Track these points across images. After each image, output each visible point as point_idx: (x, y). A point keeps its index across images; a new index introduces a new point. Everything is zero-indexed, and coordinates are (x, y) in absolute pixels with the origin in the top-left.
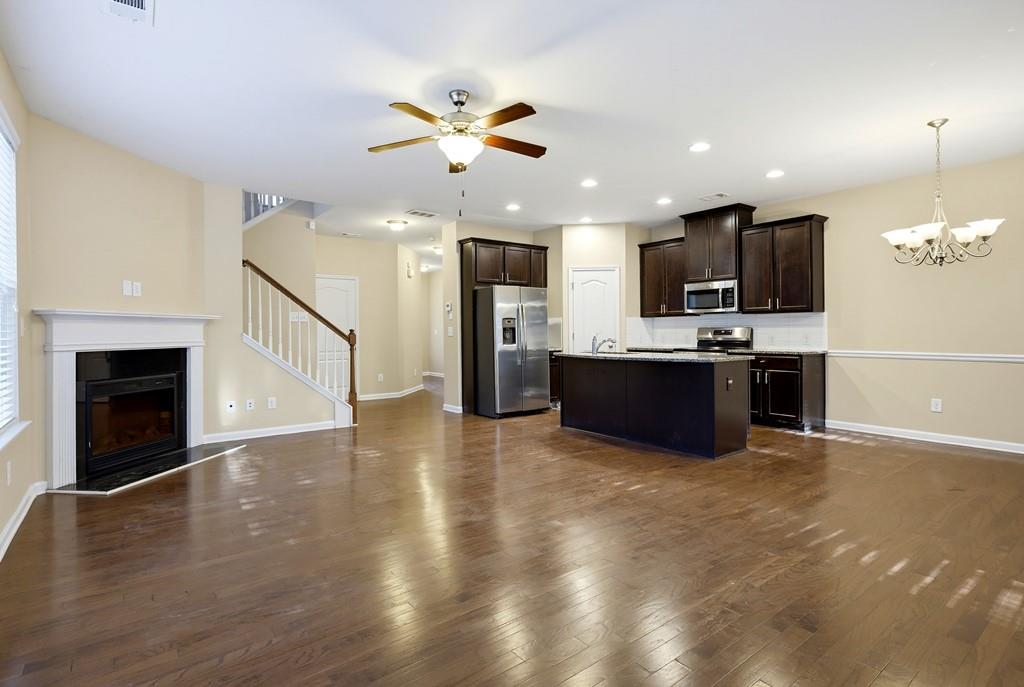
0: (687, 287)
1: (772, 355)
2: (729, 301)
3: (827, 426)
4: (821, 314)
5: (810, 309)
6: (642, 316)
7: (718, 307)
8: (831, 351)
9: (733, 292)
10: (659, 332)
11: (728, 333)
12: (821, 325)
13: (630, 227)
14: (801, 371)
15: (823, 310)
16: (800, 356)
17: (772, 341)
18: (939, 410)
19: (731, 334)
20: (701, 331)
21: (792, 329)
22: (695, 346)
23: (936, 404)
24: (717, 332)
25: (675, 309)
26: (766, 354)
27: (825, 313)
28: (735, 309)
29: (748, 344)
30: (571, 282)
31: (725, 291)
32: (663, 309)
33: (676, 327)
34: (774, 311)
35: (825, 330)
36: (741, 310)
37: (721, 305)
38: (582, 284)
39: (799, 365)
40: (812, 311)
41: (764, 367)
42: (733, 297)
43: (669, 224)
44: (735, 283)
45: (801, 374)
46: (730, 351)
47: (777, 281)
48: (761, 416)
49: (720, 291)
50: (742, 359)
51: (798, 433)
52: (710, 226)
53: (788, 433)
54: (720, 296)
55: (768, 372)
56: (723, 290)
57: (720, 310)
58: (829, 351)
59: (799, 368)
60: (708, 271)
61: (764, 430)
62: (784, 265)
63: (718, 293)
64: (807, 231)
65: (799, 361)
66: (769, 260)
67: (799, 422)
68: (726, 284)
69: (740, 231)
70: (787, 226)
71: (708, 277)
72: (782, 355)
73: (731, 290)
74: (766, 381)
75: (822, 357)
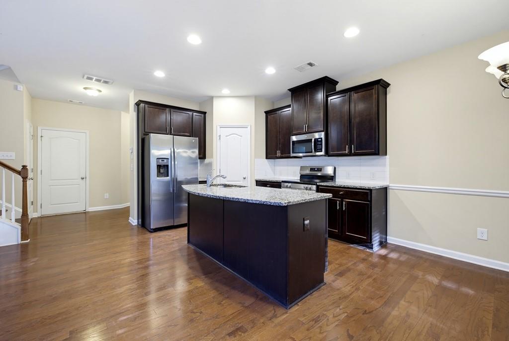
0: (294, 138)
1: (348, 188)
2: (319, 147)
3: (388, 241)
4: (384, 157)
6: (267, 158)
7: (312, 152)
8: (392, 185)
10: (278, 168)
11: (320, 170)
12: (385, 165)
13: (257, 99)
14: (371, 201)
16: (370, 190)
18: (485, 238)
19: (321, 170)
20: (302, 168)
21: (363, 168)
22: (297, 178)
24: (312, 169)
25: (285, 153)
26: (344, 187)
27: (387, 157)
28: (323, 153)
29: (332, 178)
30: (218, 134)
31: (316, 140)
32: (278, 153)
33: (288, 165)
34: (350, 154)
35: (387, 168)
36: (327, 154)
37: (313, 150)
38: (227, 136)
39: (369, 197)
40: (378, 154)
41: (343, 197)
42: (322, 144)
44: (323, 135)
45: (371, 204)
46: (318, 184)
47: (353, 132)
48: (340, 234)
49: (313, 140)
50: (320, 199)
51: (368, 250)
52: (307, 95)
53: (360, 249)
54: (313, 144)
55: (345, 201)
56: (315, 140)
57: (313, 154)
58: (390, 185)
59: (369, 199)
60: (305, 127)
61: (342, 247)
62: (357, 120)
63: (311, 142)
64: (375, 94)
65: (369, 194)
66: (346, 117)
67: (369, 243)
68: (317, 135)
69: (327, 97)
70: (360, 90)
71: (305, 131)
72: (356, 188)
73: (320, 140)
74: (344, 208)
75: (385, 190)
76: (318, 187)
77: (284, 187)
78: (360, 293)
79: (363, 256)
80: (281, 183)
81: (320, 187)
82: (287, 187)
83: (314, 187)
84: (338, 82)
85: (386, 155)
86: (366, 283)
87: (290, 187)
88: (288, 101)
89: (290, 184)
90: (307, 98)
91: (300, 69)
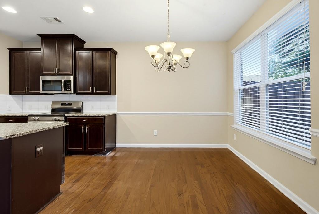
0: (43, 78)
1: (90, 117)
2: (68, 87)
3: (117, 147)
4: (114, 96)
5: (109, 93)
6: (11, 93)
8: (119, 113)
9: (70, 82)
10: (27, 103)
12: (114, 101)
14: (105, 124)
15: (115, 94)
16: (104, 117)
17: (92, 108)
18: (156, 135)
19: (71, 105)
20: (54, 103)
21: (102, 103)
22: (49, 112)
23: (155, 132)
24: (63, 104)
25: (35, 90)
26: (87, 116)
27: (116, 96)
28: (72, 91)
32: (26, 90)
33: (39, 101)
34: (93, 93)
35: (116, 103)
36: (75, 92)
37: (63, 89)
39: (104, 121)
40: (110, 94)
41: (86, 124)
42: (70, 85)
43: (32, 39)
44: (71, 78)
45: (105, 126)
46: (66, 115)
47: (94, 78)
48: (84, 150)
49: (63, 81)
50: (55, 127)
51: (103, 156)
52: (58, 44)
53: (98, 157)
54: (63, 84)
55: (88, 126)
56: (65, 81)
57: (63, 92)
58: (118, 113)
59: (104, 123)
60: (56, 69)
61: (85, 159)
62: (98, 71)
63: (61, 82)
64: (109, 56)
65: (104, 119)
66: (90, 67)
67: (103, 151)
68: (66, 78)
69: (75, 50)
70: (99, 52)
71: (56, 73)
72: (96, 116)
73: (69, 81)
74: (87, 131)
75: (115, 116)
76: (66, 118)
77: (31, 121)
78: (90, 189)
79: (98, 161)
80: (27, 117)
81: (68, 118)
82: (34, 120)
83: (63, 118)
84: (85, 42)
85: (116, 95)
86: (96, 179)
87: (38, 120)
88: (39, 45)
89: (39, 117)
90: (58, 46)
91: (47, 20)
